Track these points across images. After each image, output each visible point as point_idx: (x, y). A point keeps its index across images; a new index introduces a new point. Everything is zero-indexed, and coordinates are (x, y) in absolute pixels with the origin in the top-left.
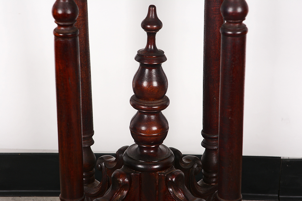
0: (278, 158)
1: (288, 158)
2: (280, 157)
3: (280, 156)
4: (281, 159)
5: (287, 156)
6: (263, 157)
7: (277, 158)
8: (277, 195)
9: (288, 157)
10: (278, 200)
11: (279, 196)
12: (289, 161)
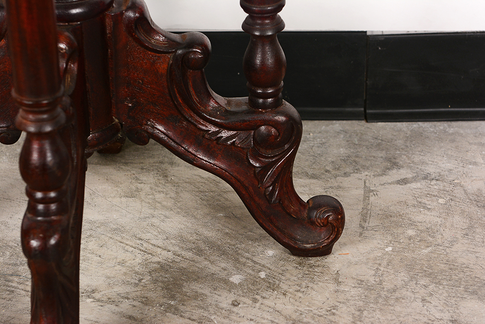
0: (361, 34)
1: (381, 33)
2: (366, 32)
3: (365, 30)
4: (368, 36)
5: (378, 30)
6: (331, 34)
7: (359, 34)
8: (363, 109)
9: (381, 30)
10: (363, 118)
11: (365, 111)
12: (383, 39)
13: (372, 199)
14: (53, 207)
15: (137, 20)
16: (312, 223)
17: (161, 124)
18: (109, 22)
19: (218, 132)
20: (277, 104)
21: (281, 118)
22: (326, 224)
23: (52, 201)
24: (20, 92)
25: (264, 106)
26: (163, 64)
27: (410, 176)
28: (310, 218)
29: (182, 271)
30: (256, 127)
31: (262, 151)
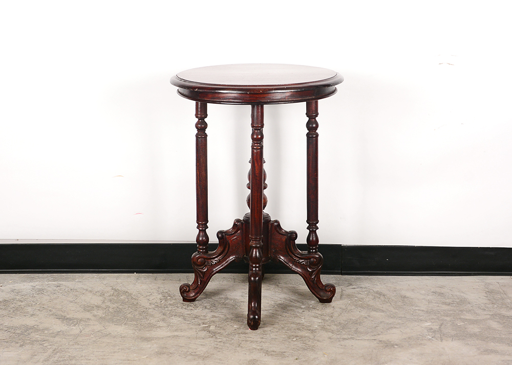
10: (341, 274)
11: (341, 272)
12: (347, 247)
13: (344, 292)
14: (257, 269)
15: (277, 225)
16: (326, 291)
17: (282, 256)
18: (270, 226)
19: (298, 260)
20: (316, 252)
21: (317, 256)
22: (330, 291)
23: (257, 267)
24: (252, 235)
25: (313, 252)
26: (284, 238)
27: (356, 287)
28: (325, 289)
29: (287, 305)
30: (310, 259)
31: (312, 266)
